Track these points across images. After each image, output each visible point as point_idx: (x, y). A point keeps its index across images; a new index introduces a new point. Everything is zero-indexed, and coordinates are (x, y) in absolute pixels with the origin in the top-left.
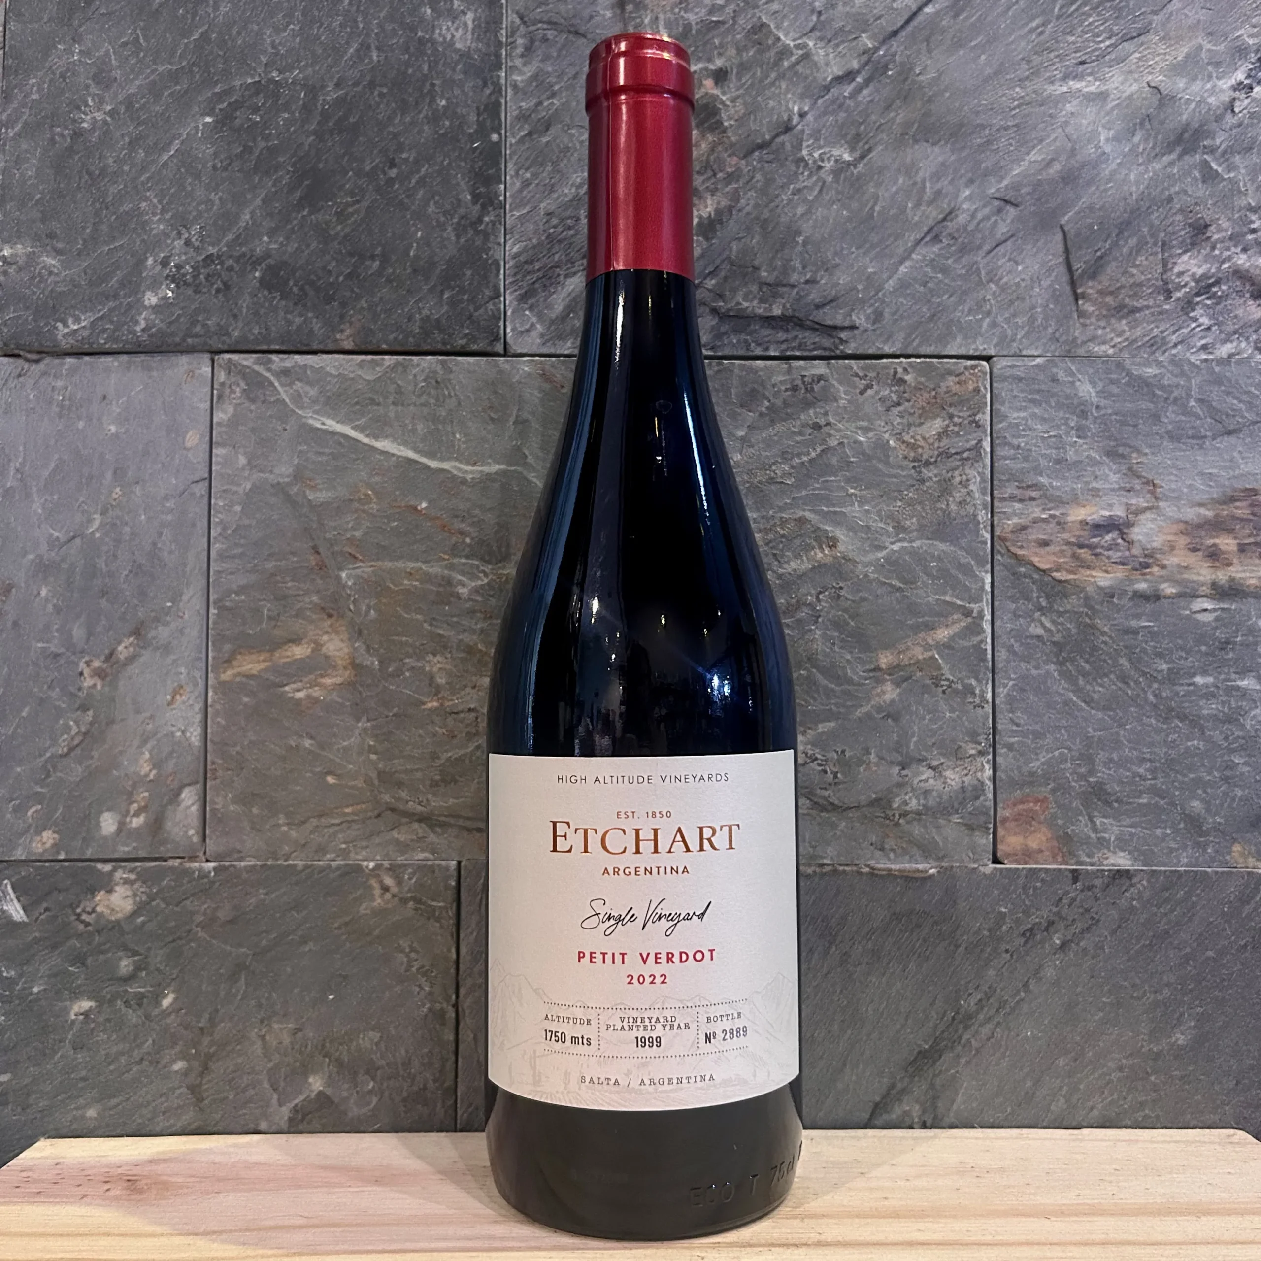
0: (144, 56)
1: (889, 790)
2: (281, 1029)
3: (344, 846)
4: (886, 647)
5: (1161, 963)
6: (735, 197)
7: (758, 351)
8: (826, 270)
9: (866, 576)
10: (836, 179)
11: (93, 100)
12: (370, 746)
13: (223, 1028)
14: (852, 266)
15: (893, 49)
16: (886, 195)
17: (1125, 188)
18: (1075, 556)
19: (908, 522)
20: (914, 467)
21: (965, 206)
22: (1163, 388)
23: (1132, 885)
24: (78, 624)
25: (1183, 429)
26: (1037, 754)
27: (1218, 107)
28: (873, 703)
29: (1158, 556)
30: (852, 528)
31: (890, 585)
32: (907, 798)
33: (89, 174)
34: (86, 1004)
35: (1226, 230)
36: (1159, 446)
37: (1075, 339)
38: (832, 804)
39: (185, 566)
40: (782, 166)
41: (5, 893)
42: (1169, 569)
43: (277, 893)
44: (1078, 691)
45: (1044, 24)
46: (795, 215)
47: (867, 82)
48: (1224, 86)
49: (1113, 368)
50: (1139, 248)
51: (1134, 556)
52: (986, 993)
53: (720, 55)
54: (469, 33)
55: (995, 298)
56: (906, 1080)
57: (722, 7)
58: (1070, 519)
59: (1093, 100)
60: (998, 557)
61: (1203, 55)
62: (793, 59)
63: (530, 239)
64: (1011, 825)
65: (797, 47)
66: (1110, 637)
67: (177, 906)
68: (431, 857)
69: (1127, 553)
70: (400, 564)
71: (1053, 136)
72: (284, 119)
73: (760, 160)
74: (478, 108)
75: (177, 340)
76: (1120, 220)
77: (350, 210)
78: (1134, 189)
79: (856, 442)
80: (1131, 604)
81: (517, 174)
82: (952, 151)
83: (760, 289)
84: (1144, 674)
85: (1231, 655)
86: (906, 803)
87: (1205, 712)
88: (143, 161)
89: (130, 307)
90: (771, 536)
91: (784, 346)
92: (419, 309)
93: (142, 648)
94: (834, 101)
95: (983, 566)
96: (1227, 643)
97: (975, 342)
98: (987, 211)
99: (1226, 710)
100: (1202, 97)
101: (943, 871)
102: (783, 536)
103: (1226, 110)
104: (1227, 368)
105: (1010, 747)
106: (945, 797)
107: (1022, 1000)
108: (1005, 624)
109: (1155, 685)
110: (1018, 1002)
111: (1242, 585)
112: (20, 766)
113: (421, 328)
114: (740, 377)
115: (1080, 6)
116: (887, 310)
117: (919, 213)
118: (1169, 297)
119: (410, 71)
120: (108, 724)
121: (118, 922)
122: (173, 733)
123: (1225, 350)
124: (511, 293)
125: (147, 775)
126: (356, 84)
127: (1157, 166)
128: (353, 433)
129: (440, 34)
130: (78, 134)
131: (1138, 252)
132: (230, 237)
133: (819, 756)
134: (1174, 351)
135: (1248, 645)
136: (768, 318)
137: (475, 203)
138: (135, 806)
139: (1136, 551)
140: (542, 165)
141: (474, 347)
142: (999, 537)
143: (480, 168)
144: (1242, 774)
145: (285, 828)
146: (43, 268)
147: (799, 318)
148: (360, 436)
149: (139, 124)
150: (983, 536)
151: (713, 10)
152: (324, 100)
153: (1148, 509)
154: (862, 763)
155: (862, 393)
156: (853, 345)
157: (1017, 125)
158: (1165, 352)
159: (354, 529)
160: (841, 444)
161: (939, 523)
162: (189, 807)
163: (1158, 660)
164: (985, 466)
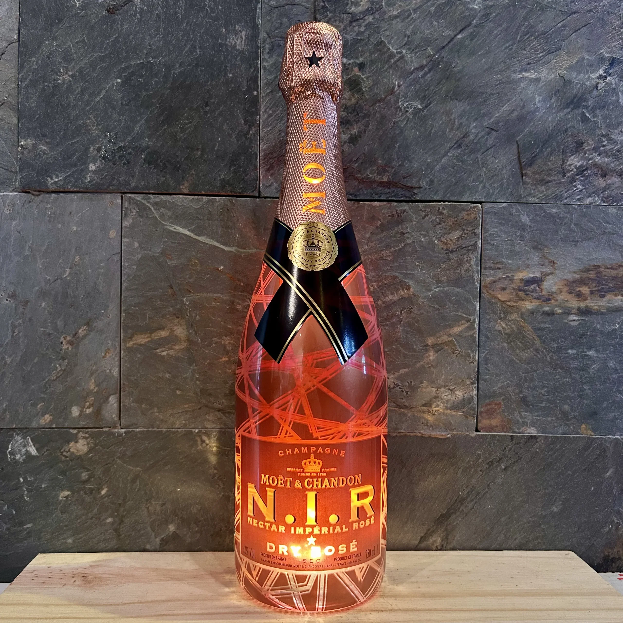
0: (88, 48)
1: (431, 400)
2: (156, 504)
3: (184, 422)
4: (431, 336)
5: (548, 476)
6: (367, 125)
7: (376, 197)
8: (409, 160)
9: (423, 303)
10: (414, 117)
11: (63, 69)
12: (196, 378)
13: (130, 503)
14: (421, 158)
15: (442, 55)
16: (437, 125)
17: (547, 124)
18: (517, 295)
19: (442, 279)
20: (446, 253)
21: (473, 131)
22: (560, 218)
23: (537, 442)
24: (60, 319)
25: (568, 237)
26: (497, 384)
27: (591, 87)
28: (425, 361)
29: (554, 295)
30: (417, 281)
31: (434, 307)
32: (439, 403)
33: (62, 106)
34: (67, 493)
35: (591, 145)
36: (557, 245)
37: (521, 195)
38: (405, 405)
39: (110, 293)
40: (389, 110)
41: (28, 443)
42: (559, 301)
43: (154, 443)
44: (516, 355)
45: (512, 45)
46: (395, 133)
47: (430, 71)
48: (594, 77)
49: (538, 209)
50: (551, 153)
51: (544, 295)
52: (471, 489)
53: (362, 56)
54: (243, 42)
55: (485, 174)
56: (435, 527)
57: (363, 33)
58: (515, 278)
59: (534, 82)
60: (483, 295)
61: (585, 61)
62: (396, 59)
63: (272, 143)
64: (484, 415)
65: (397, 53)
66: (531, 332)
67: (108, 448)
68: (223, 427)
69: (540, 294)
70: (211, 295)
71: (514, 99)
72: (155, 81)
73: (379, 106)
74: (247, 79)
75: (105, 187)
76: (543, 140)
77: (187, 126)
78: (550, 125)
79: (420, 241)
80: (541, 317)
81: (266, 110)
82: (468, 105)
83: (378, 169)
84: (546, 349)
85: (585, 341)
86: (438, 406)
87: (572, 366)
88: (88, 100)
89: (82, 170)
90: (380, 284)
91: (388, 195)
92: (219, 175)
93: (90, 331)
94: (414, 80)
95: (476, 299)
96: (583, 335)
97: (475, 195)
98: (483, 133)
99: (581, 365)
100: (583, 82)
101: (453, 436)
102: (386, 284)
103: (594, 88)
104: (589, 210)
105: (485, 380)
106: (456, 403)
107: (487, 492)
108: (485, 324)
109: (551, 354)
110: (485, 493)
111: (591, 309)
112: (33, 385)
113: (220, 184)
114: (368, 210)
115: (529, 37)
116: (436, 179)
117: (452, 134)
118: (564, 176)
119: (215, 60)
120: (74, 366)
121: (80, 456)
122: (105, 370)
123: (588, 201)
124: (262, 168)
125: (93, 390)
126: (189, 65)
127: (561, 114)
128: (188, 233)
129: (229, 42)
130: (56, 86)
131: (551, 154)
132: (130, 138)
133: (400, 384)
134: (565, 201)
135: (592, 336)
136: (381, 182)
137: (245, 124)
138: (88, 404)
139: (544, 293)
140: (277, 107)
141: (245, 194)
142: (483, 286)
143: (248, 108)
144: (587, 394)
145: (157, 414)
146: (41, 151)
147: (395, 183)
148: (192, 235)
149: (85, 82)
150: (476, 285)
151: (359, 33)
152: (174, 73)
153: (551, 274)
154: (420, 387)
155: (423, 218)
156: (420, 196)
157: (497, 93)
158: (561, 201)
159: (190, 278)
160: (414, 242)
161: (456, 279)
162: (113, 405)
163: (552, 342)
164: (478, 253)
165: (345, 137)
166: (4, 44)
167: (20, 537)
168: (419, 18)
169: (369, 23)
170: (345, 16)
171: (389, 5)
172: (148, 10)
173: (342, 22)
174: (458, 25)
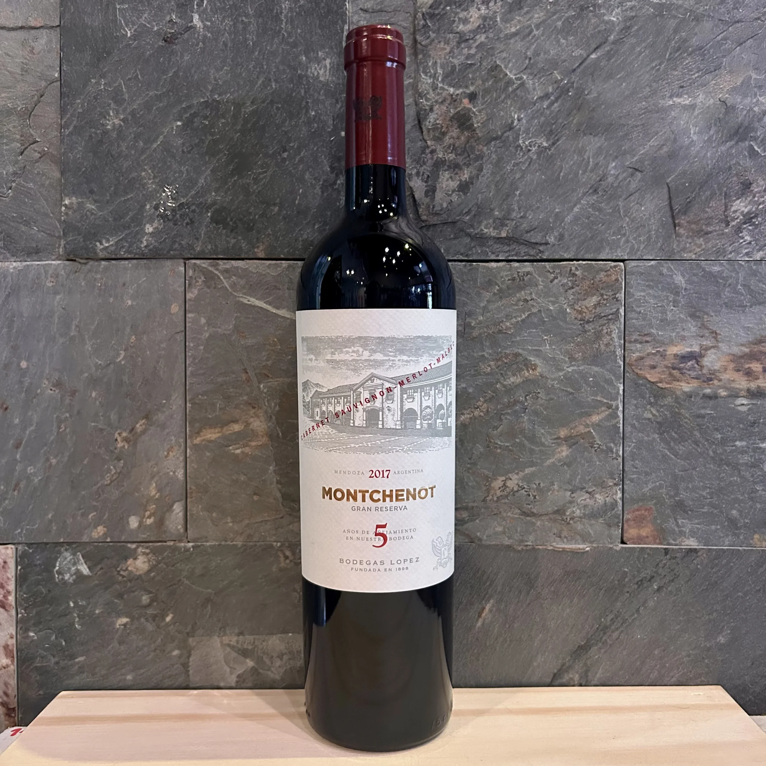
0: (142, 86)
1: (564, 505)
2: (230, 633)
3: (263, 534)
4: (563, 426)
5: (712, 599)
6: (480, 169)
7: (493, 257)
8: (532, 211)
9: (553, 385)
10: (539, 158)
11: (113, 112)
12: (277, 480)
14: (547, 208)
16: (567, 166)
17: (705, 162)
18: (671, 374)
19: (577, 356)
20: (581, 324)
21: (612, 172)
22: (723, 278)
23: (698, 557)
24: (113, 412)
25: (733, 302)
26: (647, 484)
27: (760, 114)
28: (556, 457)
29: (717, 374)
30: (545, 359)
31: (566, 391)
32: (574, 509)
33: (112, 156)
34: (125, 620)
35: (762, 186)
36: (720, 311)
37: (674, 249)
38: (533, 513)
39: (173, 379)
40: (507, 149)
41: (79, 560)
42: (723, 381)
43: (227, 560)
44: (670, 449)
45: (660, 64)
46: (515, 178)
47: (557, 99)
48: (764, 101)
49: (695, 267)
50: (711, 197)
51: (704, 374)
52: (616, 615)
53: (472, 84)
54: (328, 71)
55: (628, 226)
56: (571, 661)
57: (474, 55)
58: (668, 353)
59: (687, 109)
60: (627, 374)
61: (752, 82)
62: (515, 86)
64: (631, 523)
65: (517, 79)
66: (689, 420)
67: (173, 566)
69: (700, 372)
70: (293, 380)
71: (664, 131)
72: (222, 123)
73: (495, 145)
74: (333, 117)
75: (165, 252)
76: (701, 181)
77: (261, 176)
78: (709, 162)
79: (548, 310)
80: (701, 401)
82: (606, 140)
83: (494, 222)
84: (707, 440)
85: (757, 430)
86: (574, 512)
87: (741, 461)
88: (142, 148)
89: (137, 233)
90: (500, 363)
91: (507, 254)
92: (301, 234)
93: (151, 425)
94: (538, 111)
95: (619, 380)
96: (754, 423)
97: (616, 252)
98: (625, 175)
99: (753, 460)
100: (750, 107)
101: (593, 549)
102: (506, 363)
103: (764, 115)
104: (760, 267)
105: (632, 480)
106: (595, 509)
107: (635, 619)
108: (631, 411)
109: (714, 446)
110: (633, 620)
111: (764, 390)
112: (84, 491)
113: (302, 245)
114: (483, 272)
115: (681, 54)
116: (566, 233)
117: (586, 177)
118: (728, 225)
119: (294, 94)
120: (132, 468)
121: (140, 575)
122: (168, 473)
123: (758, 256)
125: (154, 496)
126: (263, 102)
127: (723, 148)
128: (265, 306)
129: (311, 72)
130: (106, 132)
131: (711, 198)
132: (193, 192)
133: (525, 486)
134: (729, 256)
136: (498, 238)
137: (332, 172)
138: (148, 513)
139: (705, 371)
142: (628, 364)
143: (335, 152)
144: (761, 495)
145: (231, 524)
146: (88, 211)
147: (516, 238)
148: (269, 308)
149: (140, 126)
150: (619, 363)
151: (468, 57)
152: (245, 111)
153: (712, 347)
154: (550, 490)
155: (551, 282)
156: (547, 254)
157: (643, 125)
158: (725, 256)
159: (267, 360)
160: (540, 311)
161: (594, 356)
162: (178, 513)
163: (715, 432)
164: (620, 323)
165: (454, 184)
166: (43, 84)
167: (71, 673)
168: (542, 35)
169: (481, 43)
170: (451, 36)
171: (505, 20)
172: (213, 36)
173: (448, 44)
174: (591, 42)
